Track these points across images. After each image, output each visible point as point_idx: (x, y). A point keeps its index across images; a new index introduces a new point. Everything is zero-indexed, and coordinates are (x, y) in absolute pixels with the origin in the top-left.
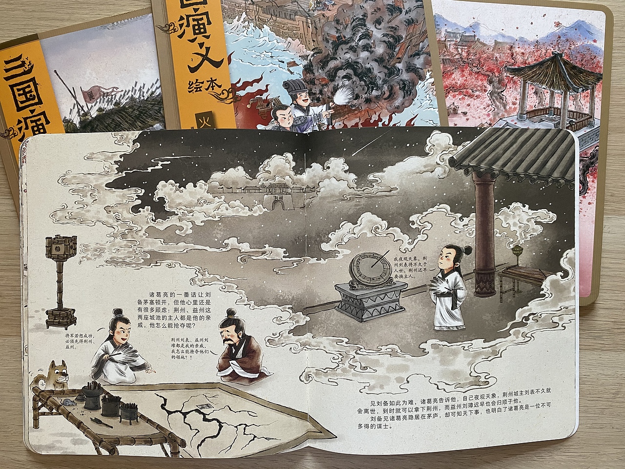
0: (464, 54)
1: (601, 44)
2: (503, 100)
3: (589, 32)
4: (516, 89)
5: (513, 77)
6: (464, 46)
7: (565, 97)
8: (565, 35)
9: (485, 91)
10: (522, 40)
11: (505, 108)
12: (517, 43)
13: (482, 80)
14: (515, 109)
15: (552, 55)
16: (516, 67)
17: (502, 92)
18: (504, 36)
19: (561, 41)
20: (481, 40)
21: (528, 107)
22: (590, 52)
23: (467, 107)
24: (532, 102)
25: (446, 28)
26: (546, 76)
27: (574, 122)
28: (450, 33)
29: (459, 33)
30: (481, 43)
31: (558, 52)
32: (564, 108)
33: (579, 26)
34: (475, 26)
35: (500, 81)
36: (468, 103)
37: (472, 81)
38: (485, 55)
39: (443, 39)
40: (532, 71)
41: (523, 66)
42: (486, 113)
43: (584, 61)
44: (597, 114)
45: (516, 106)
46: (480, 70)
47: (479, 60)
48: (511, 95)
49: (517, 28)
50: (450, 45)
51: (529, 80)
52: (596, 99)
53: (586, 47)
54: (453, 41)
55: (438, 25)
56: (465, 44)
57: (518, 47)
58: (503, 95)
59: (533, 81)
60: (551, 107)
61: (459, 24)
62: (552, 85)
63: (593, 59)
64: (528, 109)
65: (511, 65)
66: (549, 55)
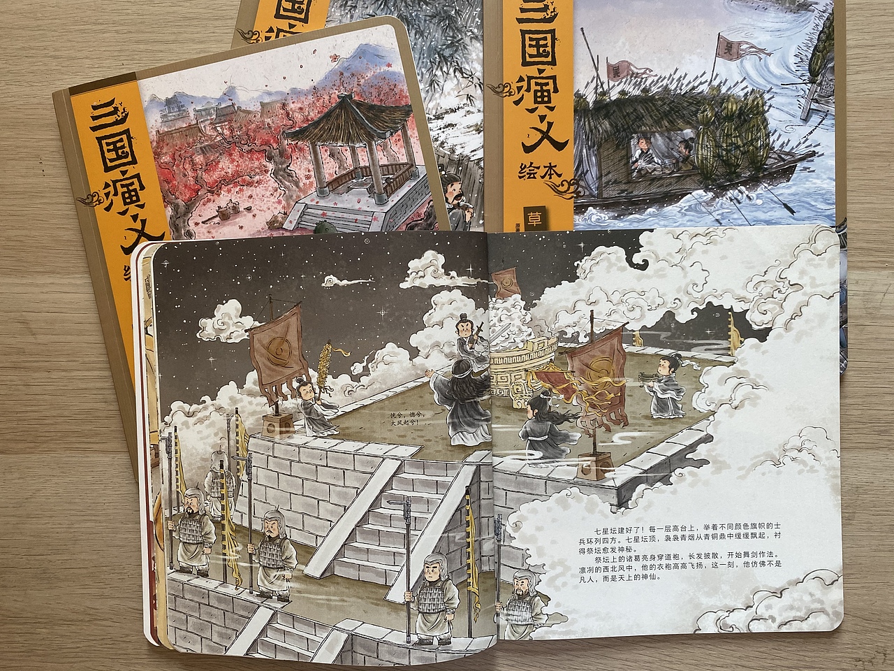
0: (227, 132)
1: (398, 67)
2: (292, 177)
3: (378, 56)
4: (305, 158)
5: (297, 143)
6: (223, 122)
7: (371, 150)
8: (347, 69)
9: (266, 171)
10: (295, 92)
11: (298, 186)
12: (289, 97)
13: (258, 159)
14: (311, 184)
15: (338, 100)
16: (297, 129)
17: (288, 166)
18: (270, 94)
19: (346, 79)
20: (243, 108)
21: (327, 176)
22: (387, 81)
23: (250, 200)
24: (330, 169)
25: (193, 106)
26: (338, 128)
27: (391, 179)
28: (200, 111)
29: (212, 108)
30: (244, 111)
31: (345, 93)
32: (373, 165)
33: (363, 53)
34: (230, 93)
35: (282, 153)
36: (248, 195)
37: (246, 164)
38: (253, 126)
39: (194, 122)
40: (320, 127)
41: (306, 125)
42: (276, 200)
43: (382, 95)
44: (419, 159)
45: (311, 180)
46: (252, 147)
47: (247, 134)
48: (301, 167)
49: (284, 78)
50: (204, 127)
51: (319, 141)
52: (412, 140)
53: (380, 77)
54: (207, 120)
55: (183, 106)
56: (223, 119)
57: (293, 103)
58: (290, 170)
59: (324, 141)
60: (356, 168)
61: (208, 96)
62: (349, 139)
63: (393, 90)
64: (328, 178)
65: (289, 129)
66: (335, 101)
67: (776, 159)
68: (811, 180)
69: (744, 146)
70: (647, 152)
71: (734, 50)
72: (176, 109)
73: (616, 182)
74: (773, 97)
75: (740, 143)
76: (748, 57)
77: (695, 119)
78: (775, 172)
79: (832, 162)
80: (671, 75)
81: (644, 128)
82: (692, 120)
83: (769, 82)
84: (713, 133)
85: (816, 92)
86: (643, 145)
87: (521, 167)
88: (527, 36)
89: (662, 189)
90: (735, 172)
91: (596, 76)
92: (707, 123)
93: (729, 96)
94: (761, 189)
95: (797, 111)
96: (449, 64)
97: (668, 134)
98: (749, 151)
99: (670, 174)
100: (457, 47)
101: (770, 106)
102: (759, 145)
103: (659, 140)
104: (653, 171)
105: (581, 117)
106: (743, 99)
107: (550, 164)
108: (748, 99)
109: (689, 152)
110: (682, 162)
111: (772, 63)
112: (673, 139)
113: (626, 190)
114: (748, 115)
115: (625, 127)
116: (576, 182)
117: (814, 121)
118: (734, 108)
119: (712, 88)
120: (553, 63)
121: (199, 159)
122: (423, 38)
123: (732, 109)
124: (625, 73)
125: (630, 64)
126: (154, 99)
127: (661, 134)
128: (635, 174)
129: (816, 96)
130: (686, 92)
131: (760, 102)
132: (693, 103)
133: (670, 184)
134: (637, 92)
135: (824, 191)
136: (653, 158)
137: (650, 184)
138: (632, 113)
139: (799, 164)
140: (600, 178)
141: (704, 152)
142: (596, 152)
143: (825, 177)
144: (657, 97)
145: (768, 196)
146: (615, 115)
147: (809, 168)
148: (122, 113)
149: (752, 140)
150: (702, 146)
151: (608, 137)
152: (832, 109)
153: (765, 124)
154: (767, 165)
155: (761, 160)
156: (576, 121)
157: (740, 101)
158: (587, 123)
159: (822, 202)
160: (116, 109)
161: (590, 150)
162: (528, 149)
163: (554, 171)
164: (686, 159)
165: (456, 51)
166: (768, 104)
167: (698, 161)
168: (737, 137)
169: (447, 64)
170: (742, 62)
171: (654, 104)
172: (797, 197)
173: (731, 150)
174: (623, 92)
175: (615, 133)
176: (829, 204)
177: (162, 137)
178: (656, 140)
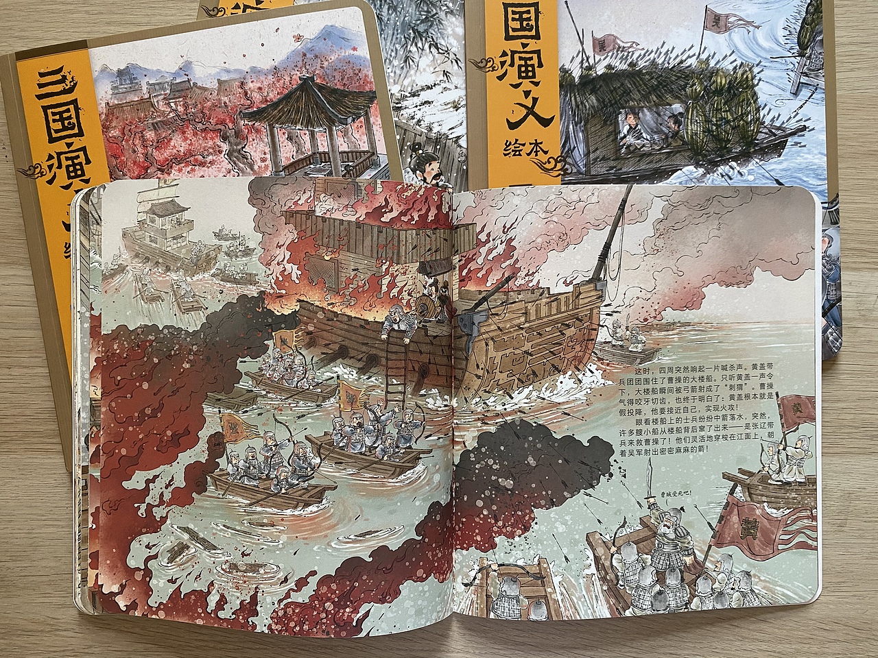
0: (180, 109)
1: (364, 52)
2: (247, 159)
3: (343, 38)
4: (261, 139)
5: (254, 124)
6: (177, 98)
7: (331, 135)
8: (311, 50)
9: (220, 152)
10: (254, 69)
11: (252, 169)
12: (248, 76)
13: (212, 139)
14: (267, 167)
15: (300, 82)
16: (255, 109)
17: (243, 148)
18: (228, 71)
19: (308, 60)
20: (199, 84)
21: (283, 159)
22: (351, 65)
24: (287, 153)
25: (147, 79)
26: (297, 112)
27: (351, 166)
28: (154, 84)
29: (167, 82)
30: (200, 88)
31: (307, 75)
32: (333, 150)
33: (328, 34)
34: (186, 68)
35: (238, 134)
36: (200, 175)
37: (199, 143)
38: (209, 104)
39: (146, 96)
40: (278, 109)
41: (264, 106)
43: (346, 79)
44: (381, 148)
45: (266, 163)
46: (207, 126)
47: (202, 112)
48: (257, 149)
49: (244, 56)
50: (157, 102)
51: (277, 123)
52: (374, 128)
53: (344, 60)
54: (161, 95)
55: (135, 78)
56: (177, 94)
57: (252, 82)
58: (246, 152)
59: (283, 123)
60: (314, 153)
61: (163, 70)
62: (309, 123)
63: (358, 74)
64: (284, 162)
65: (247, 108)
66: (296, 82)
67: (766, 134)
68: (802, 155)
69: (734, 121)
70: (635, 128)
71: (722, 23)
72: (128, 82)
73: (604, 159)
74: (762, 71)
75: (730, 117)
76: (736, 30)
77: (683, 93)
78: (766, 147)
79: (823, 137)
80: (658, 49)
81: (631, 103)
82: (681, 95)
83: (758, 56)
84: (702, 107)
85: (805, 65)
86: (631, 120)
87: (506, 144)
88: (510, 9)
89: (651, 166)
90: (726, 148)
91: (581, 50)
92: (696, 97)
93: (718, 70)
94: (753, 164)
95: (786, 84)
96: (424, 39)
97: (656, 108)
98: (739, 126)
99: (659, 150)
100: (432, 22)
101: (760, 80)
102: (749, 120)
103: (648, 116)
104: (642, 147)
105: (567, 92)
106: (732, 73)
107: (536, 140)
108: (738, 73)
109: (678, 127)
110: (672, 137)
111: (760, 35)
112: (662, 113)
113: (615, 167)
114: (737, 89)
115: (613, 102)
116: (563, 159)
117: (804, 95)
118: (723, 82)
119: (701, 62)
120: (537, 37)
121: (150, 135)
122: (396, 13)
123: (721, 83)
124: (611, 48)
125: (616, 37)
126: (105, 69)
127: (650, 109)
128: (623, 150)
129: (805, 70)
130: (674, 66)
131: (750, 76)
132: (681, 77)
133: (660, 160)
134: (624, 67)
135: (815, 167)
136: (642, 133)
137: (639, 161)
138: (619, 88)
139: (790, 139)
140: (587, 154)
141: (693, 128)
142: (583, 128)
143: (816, 152)
144: (644, 71)
145: (760, 172)
146: (601, 89)
147: (800, 143)
148: (70, 82)
149: (742, 114)
150: (691, 121)
151: (595, 113)
152: (822, 83)
153: (755, 98)
154: (758, 140)
155: (752, 135)
156: (562, 96)
157: (729, 75)
158: (573, 98)
159: (813, 177)
160: (64, 77)
161: (576, 126)
162: (513, 126)
163: (540, 148)
164: (676, 134)
165: (431, 26)
166: (757, 78)
167: (687, 137)
168: (727, 111)
169: (422, 40)
170: (730, 35)
171: (641, 79)
172: (789, 173)
173: (721, 125)
174: (609, 67)
175: (602, 108)
176: (820, 179)
177: (112, 110)
178: (644, 115)
